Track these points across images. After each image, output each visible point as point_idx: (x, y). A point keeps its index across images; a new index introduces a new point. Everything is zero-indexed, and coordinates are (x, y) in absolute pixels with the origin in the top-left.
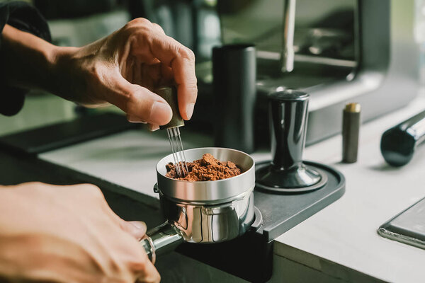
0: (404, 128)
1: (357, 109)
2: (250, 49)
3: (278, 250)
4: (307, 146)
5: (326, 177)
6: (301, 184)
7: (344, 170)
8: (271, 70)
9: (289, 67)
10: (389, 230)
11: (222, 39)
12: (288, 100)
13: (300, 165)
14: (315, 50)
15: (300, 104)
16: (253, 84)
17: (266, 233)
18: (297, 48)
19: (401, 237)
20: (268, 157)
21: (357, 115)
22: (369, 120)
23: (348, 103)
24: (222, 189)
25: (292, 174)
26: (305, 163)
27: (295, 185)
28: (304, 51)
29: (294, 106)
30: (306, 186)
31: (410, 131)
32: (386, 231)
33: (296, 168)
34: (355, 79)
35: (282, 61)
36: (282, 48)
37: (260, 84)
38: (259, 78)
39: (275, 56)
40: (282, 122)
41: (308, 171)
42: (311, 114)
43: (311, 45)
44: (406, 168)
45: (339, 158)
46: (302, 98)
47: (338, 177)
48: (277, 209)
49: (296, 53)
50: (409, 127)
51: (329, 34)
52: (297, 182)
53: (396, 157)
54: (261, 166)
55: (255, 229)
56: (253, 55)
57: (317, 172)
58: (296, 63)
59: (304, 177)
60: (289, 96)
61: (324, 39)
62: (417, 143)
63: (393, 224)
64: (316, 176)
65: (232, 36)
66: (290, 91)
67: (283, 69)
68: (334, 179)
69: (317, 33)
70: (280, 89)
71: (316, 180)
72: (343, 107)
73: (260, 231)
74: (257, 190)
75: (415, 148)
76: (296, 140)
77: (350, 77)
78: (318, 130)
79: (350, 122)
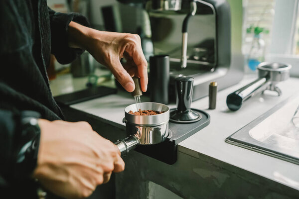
0: (237, 93)
1: (216, 84)
2: (167, 57)
3: (179, 149)
4: (192, 102)
5: (201, 115)
6: (190, 119)
7: (209, 112)
8: (176, 67)
9: (185, 65)
10: (230, 140)
11: (154, 52)
12: (184, 81)
13: (189, 110)
14: (196, 58)
15: (190, 83)
16: (168, 73)
17: (174, 141)
18: (188, 57)
19: (236, 143)
20: (175, 107)
21: (216, 87)
22: (221, 90)
23: (211, 82)
24: (155, 119)
25: (186, 114)
26: (192, 109)
27: (187, 119)
28: (191, 58)
29: (187, 83)
30: (192, 120)
31: (240, 95)
32: (229, 141)
33: (188, 112)
34: (215, 71)
35: (181, 63)
36: (181, 57)
37: (171, 73)
38: (171, 70)
39: (178, 60)
40: (182, 91)
41: (193, 113)
42: (194, 87)
43: (194, 55)
44: (238, 111)
45: (207, 107)
46: (190, 80)
47: (207, 116)
48: (179, 130)
49: (188, 59)
50: (239, 93)
51: (203, 50)
52: (188, 118)
53: (233, 106)
54: (171, 111)
55: (169, 139)
56: (168, 60)
57: (197, 113)
58: (188, 64)
59: (192, 116)
60: (185, 79)
61: (200, 53)
62: (243, 100)
63: (232, 137)
64: (197, 115)
65: (159, 51)
66: (185, 77)
67: (182, 67)
68: (205, 117)
69: (197, 50)
70: (180, 76)
71: (197, 117)
72: (209, 84)
73: (171, 140)
74: (170, 122)
75: (242, 102)
76: (188, 99)
77: (212, 70)
78: (198, 94)
79: (213, 90)
